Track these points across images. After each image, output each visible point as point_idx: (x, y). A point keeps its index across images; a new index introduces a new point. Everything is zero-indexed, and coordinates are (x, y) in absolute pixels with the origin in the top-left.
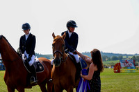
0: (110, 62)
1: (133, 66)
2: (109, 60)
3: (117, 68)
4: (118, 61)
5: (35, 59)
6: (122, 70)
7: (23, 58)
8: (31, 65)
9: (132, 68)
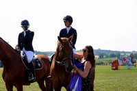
2: (107, 57)
3: (115, 65)
4: (116, 59)
6: (120, 67)
7: (22, 55)
9: (130, 65)
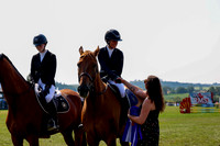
0: (175, 96)
1: (210, 102)
2: (173, 93)
3: (186, 106)
4: (187, 95)
5: (55, 92)
6: (193, 109)
7: (37, 90)
8: (48, 101)
9: (209, 106)
